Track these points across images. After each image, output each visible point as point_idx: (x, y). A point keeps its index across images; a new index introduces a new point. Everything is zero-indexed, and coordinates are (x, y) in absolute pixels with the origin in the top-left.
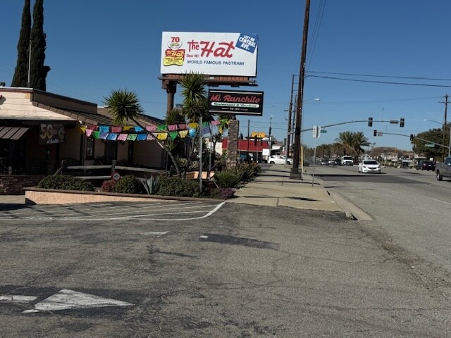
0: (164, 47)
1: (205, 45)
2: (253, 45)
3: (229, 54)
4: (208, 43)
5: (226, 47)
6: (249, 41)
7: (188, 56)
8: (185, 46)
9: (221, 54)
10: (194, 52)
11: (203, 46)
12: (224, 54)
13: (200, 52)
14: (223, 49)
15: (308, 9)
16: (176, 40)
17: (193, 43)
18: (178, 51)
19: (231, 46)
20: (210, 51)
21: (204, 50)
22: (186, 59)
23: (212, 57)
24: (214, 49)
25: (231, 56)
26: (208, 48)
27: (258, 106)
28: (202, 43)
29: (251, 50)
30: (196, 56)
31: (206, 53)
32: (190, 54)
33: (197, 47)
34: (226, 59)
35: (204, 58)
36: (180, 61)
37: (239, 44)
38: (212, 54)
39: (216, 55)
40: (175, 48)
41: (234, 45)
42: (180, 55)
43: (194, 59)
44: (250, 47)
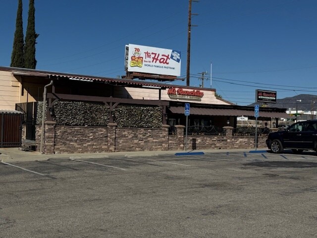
0: (130, 55)
1: (154, 55)
2: (179, 58)
3: (167, 62)
4: (156, 54)
5: (165, 58)
6: (177, 56)
7: (145, 61)
8: (143, 55)
9: (163, 62)
10: (148, 59)
11: (153, 56)
12: (164, 62)
13: (151, 59)
14: (164, 59)
15: (189, 39)
16: (138, 50)
17: (147, 53)
18: (139, 58)
19: (168, 57)
20: (157, 59)
21: (154, 58)
22: (144, 63)
23: (158, 63)
24: (159, 59)
25: (168, 64)
26: (156, 57)
27: (275, 98)
28: (152, 53)
29: (178, 61)
30: (149, 62)
31: (155, 60)
32: (146, 60)
33: (149, 56)
34: (165, 65)
35: (154, 64)
36: (140, 64)
37: (172, 57)
38: (158, 61)
39: (160, 62)
40: (137, 56)
41: (170, 57)
42: (140, 61)
43: (148, 63)
44: (177, 59)
